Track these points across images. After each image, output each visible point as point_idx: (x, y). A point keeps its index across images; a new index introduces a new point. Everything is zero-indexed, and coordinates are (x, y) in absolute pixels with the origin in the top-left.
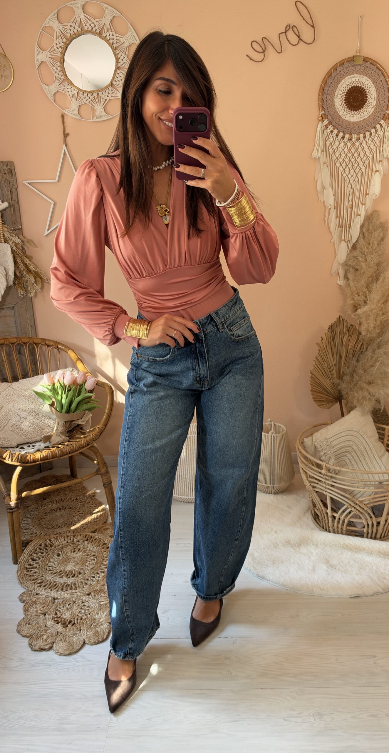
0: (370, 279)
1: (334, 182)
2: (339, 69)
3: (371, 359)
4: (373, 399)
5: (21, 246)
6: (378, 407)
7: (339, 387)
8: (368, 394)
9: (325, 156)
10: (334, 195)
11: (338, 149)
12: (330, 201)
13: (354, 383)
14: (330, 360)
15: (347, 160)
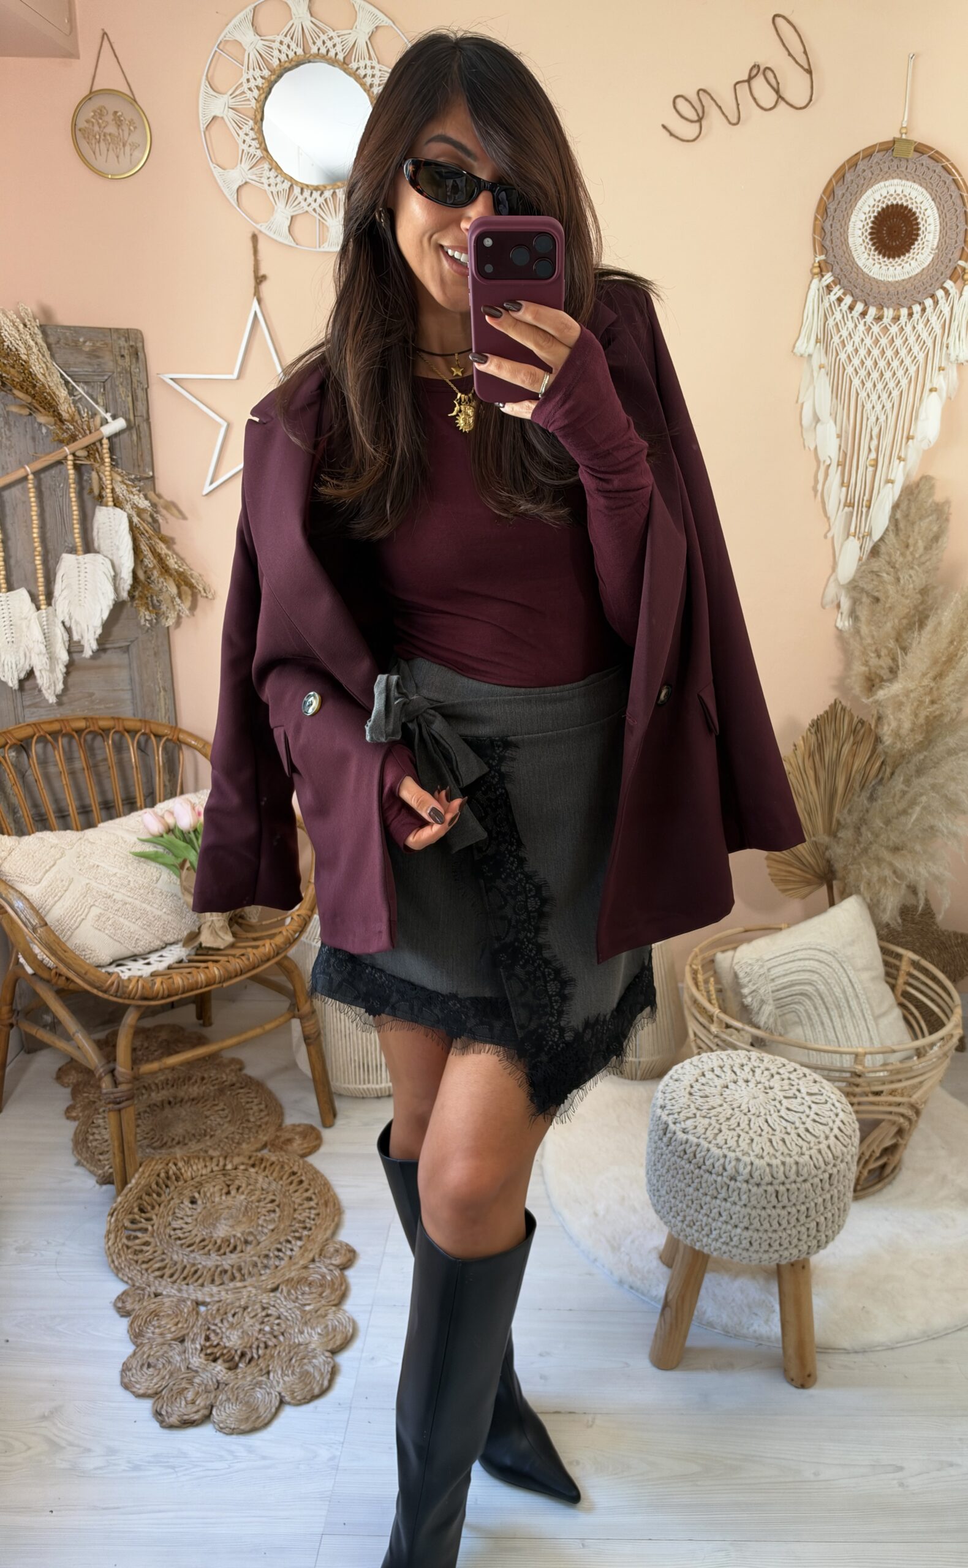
0: (905, 621)
1: (840, 408)
2: (861, 165)
3: (901, 798)
4: (904, 886)
5: (152, 516)
6: (911, 901)
7: (827, 854)
8: (891, 874)
9: (823, 352)
10: (839, 436)
11: (851, 338)
12: (830, 450)
13: (862, 846)
14: (811, 793)
15: (869, 363)
